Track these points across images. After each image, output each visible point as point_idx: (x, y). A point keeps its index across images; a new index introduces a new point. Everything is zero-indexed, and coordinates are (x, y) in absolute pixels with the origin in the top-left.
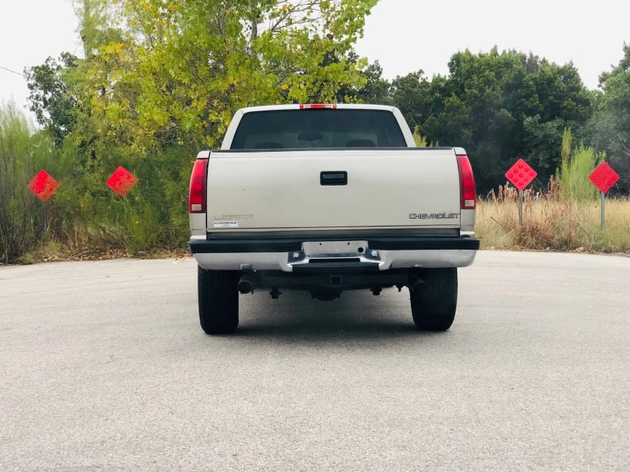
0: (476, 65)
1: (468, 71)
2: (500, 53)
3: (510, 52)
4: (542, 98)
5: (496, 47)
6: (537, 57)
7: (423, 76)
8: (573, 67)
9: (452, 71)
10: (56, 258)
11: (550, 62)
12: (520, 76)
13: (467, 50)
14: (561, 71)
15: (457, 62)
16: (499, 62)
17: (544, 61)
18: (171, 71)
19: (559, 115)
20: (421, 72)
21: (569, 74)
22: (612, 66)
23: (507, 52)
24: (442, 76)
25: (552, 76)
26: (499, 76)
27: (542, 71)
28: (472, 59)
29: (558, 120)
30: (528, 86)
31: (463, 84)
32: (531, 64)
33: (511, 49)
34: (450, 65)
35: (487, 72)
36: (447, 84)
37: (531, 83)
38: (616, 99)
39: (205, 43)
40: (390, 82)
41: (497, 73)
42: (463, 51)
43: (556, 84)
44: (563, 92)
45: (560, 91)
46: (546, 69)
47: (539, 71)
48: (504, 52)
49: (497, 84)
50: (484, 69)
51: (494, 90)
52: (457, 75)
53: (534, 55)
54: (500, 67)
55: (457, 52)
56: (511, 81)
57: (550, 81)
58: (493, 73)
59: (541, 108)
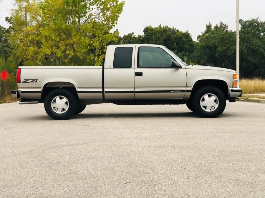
0: (154, 32)
1: (151, 34)
2: (162, 27)
3: (166, 27)
4: (177, 44)
5: (160, 25)
6: (175, 29)
7: (134, 35)
8: (188, 33)
9: (144, 34)
10: (10, 101)
11: (180, 31)
12: (169, 36)
13: (150, 26)
14: (184, 34)
15: (146, 30)
16: (162, 31)
17: (178, 30)
18: (53, 37)
19: (183, 50)
20: (133, 33)
21: (187, 35)
22: (202, 33)
23: (165, 27)
24: (141, 35)
25: (181, 36)
26: (162, 36)
27: (177, 34)
28: (152, 29)
29: (183, 52)
30: (172, 40)
31: (149, 38)
32: (174, 32)
33: (166, 26)
34: (144, 31)
35: (158, 35)
36: (143, 38)
37: (173, 39)
38: (203, 45)
39: (64, 27)
40: (122, 37)
41: (161, 35)
42: (149, 26)
43: (182, 39)
44: (185, 42)
45: (184, 42)
46: (179, 34)
47: (176, 34)
48: (164, 26)
49: (161, 39)
50: (157, 33)
51: (160, 41)
52: (147, 35)
53: (174, 28)
54: (162, 33)
55: (146, 27)
56: (166, 38)
57: (180, 38)
58: (160, 35)
59: (177, 48)
